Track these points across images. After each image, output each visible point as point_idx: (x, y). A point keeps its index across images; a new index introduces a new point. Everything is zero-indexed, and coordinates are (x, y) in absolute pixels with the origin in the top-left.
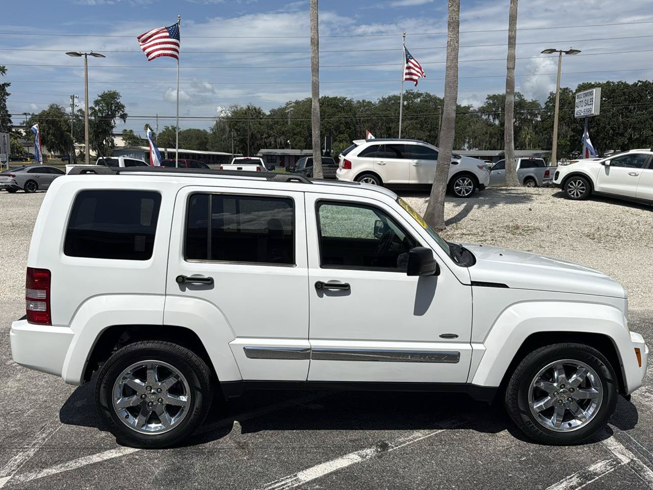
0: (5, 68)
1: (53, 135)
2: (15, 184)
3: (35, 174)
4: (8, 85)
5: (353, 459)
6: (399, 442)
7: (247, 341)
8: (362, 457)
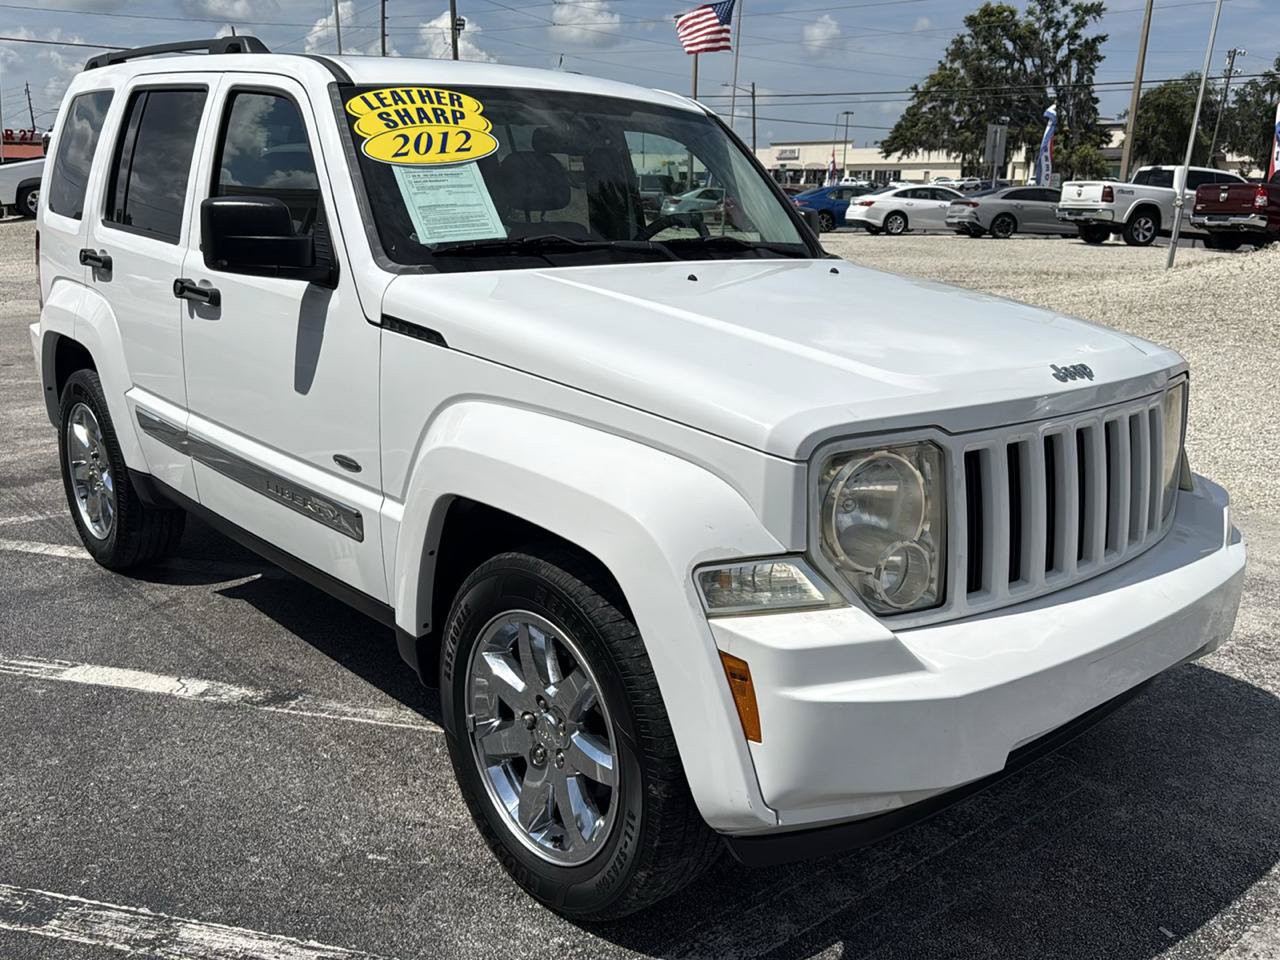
0: (1103, 7)
1: (1165, 135)
2: (975, 221)
3: (1014, 202)
4: (1103, 39)
5: (184, 689)
6: (318, 706)
7: (138, 395)
8: (202, 694)
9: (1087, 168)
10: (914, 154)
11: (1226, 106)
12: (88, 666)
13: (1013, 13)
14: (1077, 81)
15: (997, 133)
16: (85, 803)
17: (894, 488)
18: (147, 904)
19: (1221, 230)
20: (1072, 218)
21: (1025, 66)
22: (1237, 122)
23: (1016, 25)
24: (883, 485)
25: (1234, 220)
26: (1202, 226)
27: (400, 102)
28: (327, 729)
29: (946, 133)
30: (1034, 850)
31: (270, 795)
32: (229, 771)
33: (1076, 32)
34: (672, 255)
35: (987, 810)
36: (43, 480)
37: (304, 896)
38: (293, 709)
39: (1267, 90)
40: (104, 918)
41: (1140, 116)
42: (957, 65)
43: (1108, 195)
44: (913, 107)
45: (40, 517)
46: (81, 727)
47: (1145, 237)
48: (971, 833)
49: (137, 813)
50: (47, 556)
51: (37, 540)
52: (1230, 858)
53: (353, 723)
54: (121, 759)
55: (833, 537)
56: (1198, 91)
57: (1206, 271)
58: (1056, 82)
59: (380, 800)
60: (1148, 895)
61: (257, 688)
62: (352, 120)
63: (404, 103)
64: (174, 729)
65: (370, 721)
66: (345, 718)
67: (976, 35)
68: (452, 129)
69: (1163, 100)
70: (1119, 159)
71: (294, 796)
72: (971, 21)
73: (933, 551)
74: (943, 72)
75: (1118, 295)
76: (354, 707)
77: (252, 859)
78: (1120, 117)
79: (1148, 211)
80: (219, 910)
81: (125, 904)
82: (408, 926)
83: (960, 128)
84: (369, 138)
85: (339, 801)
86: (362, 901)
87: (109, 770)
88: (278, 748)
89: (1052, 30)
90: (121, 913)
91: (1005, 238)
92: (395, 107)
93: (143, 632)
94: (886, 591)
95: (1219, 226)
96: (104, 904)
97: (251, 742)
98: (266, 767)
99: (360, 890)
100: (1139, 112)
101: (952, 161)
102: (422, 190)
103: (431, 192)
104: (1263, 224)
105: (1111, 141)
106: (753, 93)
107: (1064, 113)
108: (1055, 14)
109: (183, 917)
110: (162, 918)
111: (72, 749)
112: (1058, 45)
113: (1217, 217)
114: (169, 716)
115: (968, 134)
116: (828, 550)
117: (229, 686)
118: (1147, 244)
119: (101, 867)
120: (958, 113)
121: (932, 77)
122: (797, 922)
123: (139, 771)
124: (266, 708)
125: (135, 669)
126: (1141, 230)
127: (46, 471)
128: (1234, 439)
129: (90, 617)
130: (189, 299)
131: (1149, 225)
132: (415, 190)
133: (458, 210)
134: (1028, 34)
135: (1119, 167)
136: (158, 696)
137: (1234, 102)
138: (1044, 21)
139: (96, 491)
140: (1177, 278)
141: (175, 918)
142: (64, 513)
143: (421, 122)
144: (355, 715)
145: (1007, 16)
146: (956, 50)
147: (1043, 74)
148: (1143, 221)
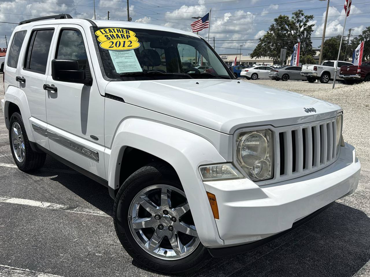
0: (313, 16)
1: (331, 52)
2: (277, 76)
4: (313, 25)
5: (43, 205)
6: (83, 210)
7: (32, 119)
8: (48, 207)
9: (309, 62)
10: (260, 57)
11: (348, 45)
12: (15, 198)
13: (288, 18)
14: (306, 37)
15: (284, 51)
16: (11, 238)
17: (258, 143)
18: (28, 268)
19: (348, 79)
20: (305, 75)
21: (291, 33)
22: (352, 49)
23: (289, 21)
24: (255, 142)
25: (351, 76)
26: (342, 77)
27: (111, 32)
28: (85, 217)
29: (269, 51)
30: (296, 253)
31: (67, 236)
32: (55, 229)
33: (306, 23)
34: (191, 77)
35: (282, 241)
36: (5, 145)
37: (76, 266)
38: (75, 211)
39: (360, 40)
40: (15, 272)
41: (324, 47)
42: (272, 32)
43: (315, 69)
44: (259, 44)
45: (3, 156)
46: (11, 216)
47: (326, 81)
48: (277, 248)
49: (27, 241)
50: (4, 167)
51: (2, 162)
52: (354, 255)
53: (93, 215)
54: (23, 225)
55: (240, 157)
56: (340, 40)
57: (344, 90)
58: (300, 37)
59: (100, 238)
60: (330, 266)
61: (65, 205)
62: (97, 37)
63: (112, 32)
64: (39, 217)
65: (98, 215)
66: (90, 214)
67: (277, 24)
68: (126, 40)
69: (331, 43)
70: (318, 59)
71: (75, 236)
72: (276, 20)
73: (270, 162)
74: (268, 34)
75: (318, 96)
76: (94, 210)
77: (61, 255)
78: (319, 47)
79: (327, 73)
80: (50, 270)
81: (22, 268)
82: (107, 275)
83: (273, 50)
84: (102, 42)
85: (88, 238)
86: (94, 267)
87: (19, 228)
88: (70, 222)
89: (299, 23)
90: (20, 271)
91: (286, 81)
92: (110, 34)
93: (31, 189)
94: (256, 174)
95: (347, 78)
96: (15, 268)
97: (62, 221)
98: (67, 228)
99: (93, 264)
100: (324, 46)
101: (270, 59)
102: (117, 57)
103: (120, 58)
104: (360, 77)
105: (316, 54)
106: (214, 40)
107: (303, 46)
108: (300, 18)
109: (39, 272)
110: (33, 272)
111: (8, 222)
112: (301, 27)
113: (347, 75)
114: (38, 213)
115: (275, 52)
116: (239, 162)
117: (56, 204)
118: (327, 83)
119: (14, 257)
120: (272, 46)
121: (265, 36)
122: (225, 274)
123: (28, 229)
124: (67, 211)
125: (28, 199)
126: (325, 79)
127: (6, 143)
128: (352, 136)
129: (16, 184)
130: (48, 90)
131: (327, 77)
132: (115, 57)
133: (128, 63)
134: (292, 24)
135: (318, 62)
136: (35, 207)
137: (351, 44)
138: (297, 20)
139: (20, 148)
140: (335, 91)
141: (37, 272)
142: (10, 155)
143: (117, 38)
144: (94, 213)
145: (286, 19)
146: (272, 28)
147: (297, 35)
148: (325, 76)
